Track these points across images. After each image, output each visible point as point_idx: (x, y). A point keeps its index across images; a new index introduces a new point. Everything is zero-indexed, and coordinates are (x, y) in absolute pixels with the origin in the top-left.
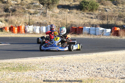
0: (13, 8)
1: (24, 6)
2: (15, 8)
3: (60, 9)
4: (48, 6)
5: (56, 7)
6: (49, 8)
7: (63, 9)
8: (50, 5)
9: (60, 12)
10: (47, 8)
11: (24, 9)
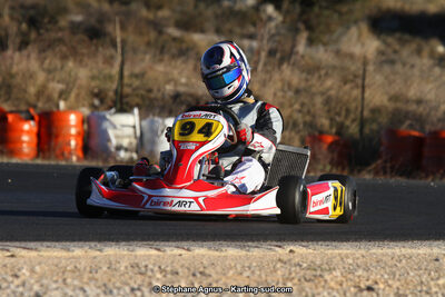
0: (93, 21)
1: (164, 13)
2: (103, 18)
3: (390, 40)
4: (303, 12)
5: (364, 27)
6: (309, 28)
7: (407, 37)
8: (316, 9)
9: (381, 53)
10: (301, 26)
11: (160, 33)
